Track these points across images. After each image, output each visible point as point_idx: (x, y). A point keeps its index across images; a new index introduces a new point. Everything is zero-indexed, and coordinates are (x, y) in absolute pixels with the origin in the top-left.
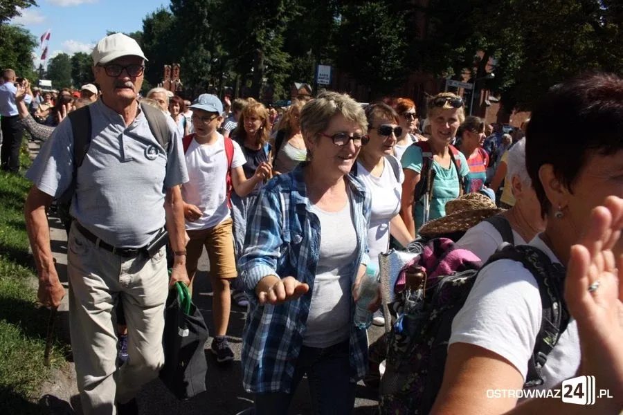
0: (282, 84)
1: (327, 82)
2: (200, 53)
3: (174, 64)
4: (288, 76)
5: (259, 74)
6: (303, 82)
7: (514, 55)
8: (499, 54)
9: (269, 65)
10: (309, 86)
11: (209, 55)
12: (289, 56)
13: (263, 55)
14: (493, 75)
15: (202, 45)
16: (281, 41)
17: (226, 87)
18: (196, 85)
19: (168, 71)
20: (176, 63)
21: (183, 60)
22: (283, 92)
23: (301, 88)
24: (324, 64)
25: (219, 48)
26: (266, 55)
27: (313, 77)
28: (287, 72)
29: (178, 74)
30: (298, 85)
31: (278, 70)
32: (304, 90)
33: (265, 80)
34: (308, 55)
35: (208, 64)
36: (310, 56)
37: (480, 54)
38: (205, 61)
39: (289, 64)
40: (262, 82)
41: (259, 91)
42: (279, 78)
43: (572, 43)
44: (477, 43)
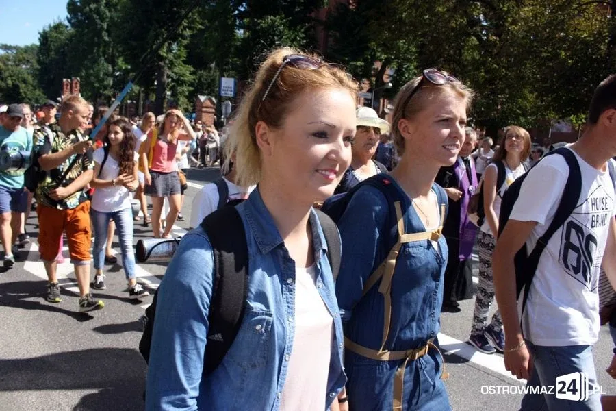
0: (186, 97)
1: (231, 94)
2: (100, 66)
3: (73, 78)
4: (191, 89)
5: (162, 87)
6: (207, 95)
7: (409, 66)
8: (394, 66)
9: (172, 78)
10: (214, 99)
11: (110, 68)
12: (192, 69)
13: (166, 68)
14: (390, 84)
15: (103, 58)
16: (184, 54)
17: (129, 102)
18: (98, 99)
19: (67, 85)
20: (76, 76)
21: (83, 73)
22: (187, 105)
23: (205, 101)
24: (227, 77)
25: (120, 61)
26: (169, 68)
27: (217, 89)
28: (191, 84)
29: (78, 88)
30: (202, 98)
31: (182, 83)
32: (208, 103)
33: (169, 93)
34: (211, 68)
35: (110, 78)
36: (213, 69)
37: (378, 65)
38: (106, 74)
39: (192, 77)
40: (166, 94)
41: (163, 104)
42: (183, 91)
43: (460, 54)
44: (375, 55)
